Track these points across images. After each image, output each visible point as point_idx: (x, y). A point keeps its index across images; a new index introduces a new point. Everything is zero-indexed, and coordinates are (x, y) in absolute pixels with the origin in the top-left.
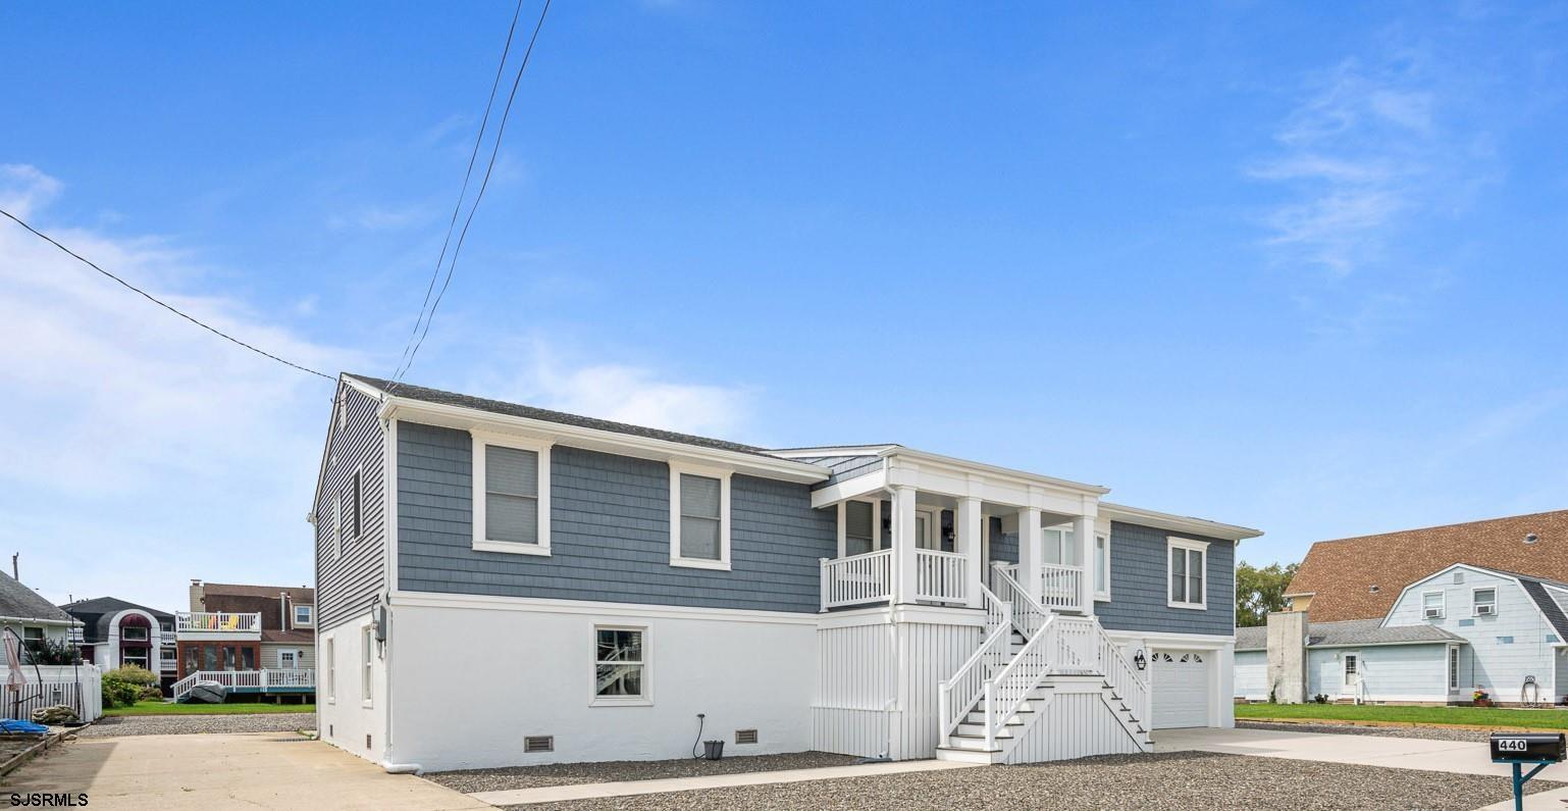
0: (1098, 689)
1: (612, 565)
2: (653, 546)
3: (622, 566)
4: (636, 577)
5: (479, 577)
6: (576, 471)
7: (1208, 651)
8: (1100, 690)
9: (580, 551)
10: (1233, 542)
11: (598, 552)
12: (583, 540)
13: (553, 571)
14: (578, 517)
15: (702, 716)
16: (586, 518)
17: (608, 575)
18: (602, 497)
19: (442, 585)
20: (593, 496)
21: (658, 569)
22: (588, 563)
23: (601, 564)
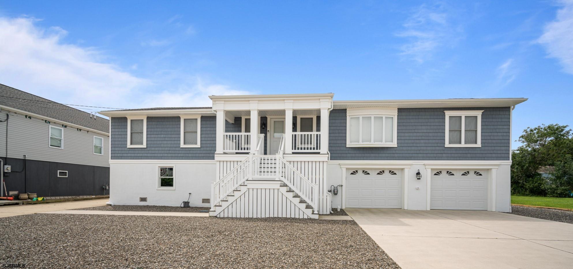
0: (277, 185)
1: (163, 149)
2: (176, 142)
3: (166, 149)
4: (170, 152)
5: (129, 155)
6: (154, 123)
7: (488, 170)
8: (279, 187)
9: (155, 146)
10: (510, 107)
11: (159, 146)
12: (155, 142)
13: (147, 152)
14: (154, 136)
15: (190, 194)
16: (156, 136)
17: (162, 152)
18: (161, 130)
19: (121, 158)
20: (159, 130)
21: (177, 149)
22: (157, 149)
23: (160, 149)
